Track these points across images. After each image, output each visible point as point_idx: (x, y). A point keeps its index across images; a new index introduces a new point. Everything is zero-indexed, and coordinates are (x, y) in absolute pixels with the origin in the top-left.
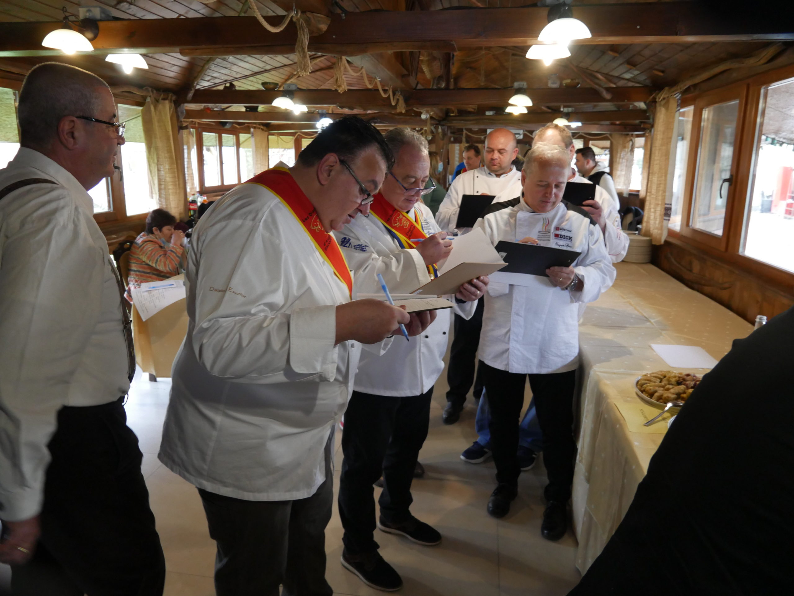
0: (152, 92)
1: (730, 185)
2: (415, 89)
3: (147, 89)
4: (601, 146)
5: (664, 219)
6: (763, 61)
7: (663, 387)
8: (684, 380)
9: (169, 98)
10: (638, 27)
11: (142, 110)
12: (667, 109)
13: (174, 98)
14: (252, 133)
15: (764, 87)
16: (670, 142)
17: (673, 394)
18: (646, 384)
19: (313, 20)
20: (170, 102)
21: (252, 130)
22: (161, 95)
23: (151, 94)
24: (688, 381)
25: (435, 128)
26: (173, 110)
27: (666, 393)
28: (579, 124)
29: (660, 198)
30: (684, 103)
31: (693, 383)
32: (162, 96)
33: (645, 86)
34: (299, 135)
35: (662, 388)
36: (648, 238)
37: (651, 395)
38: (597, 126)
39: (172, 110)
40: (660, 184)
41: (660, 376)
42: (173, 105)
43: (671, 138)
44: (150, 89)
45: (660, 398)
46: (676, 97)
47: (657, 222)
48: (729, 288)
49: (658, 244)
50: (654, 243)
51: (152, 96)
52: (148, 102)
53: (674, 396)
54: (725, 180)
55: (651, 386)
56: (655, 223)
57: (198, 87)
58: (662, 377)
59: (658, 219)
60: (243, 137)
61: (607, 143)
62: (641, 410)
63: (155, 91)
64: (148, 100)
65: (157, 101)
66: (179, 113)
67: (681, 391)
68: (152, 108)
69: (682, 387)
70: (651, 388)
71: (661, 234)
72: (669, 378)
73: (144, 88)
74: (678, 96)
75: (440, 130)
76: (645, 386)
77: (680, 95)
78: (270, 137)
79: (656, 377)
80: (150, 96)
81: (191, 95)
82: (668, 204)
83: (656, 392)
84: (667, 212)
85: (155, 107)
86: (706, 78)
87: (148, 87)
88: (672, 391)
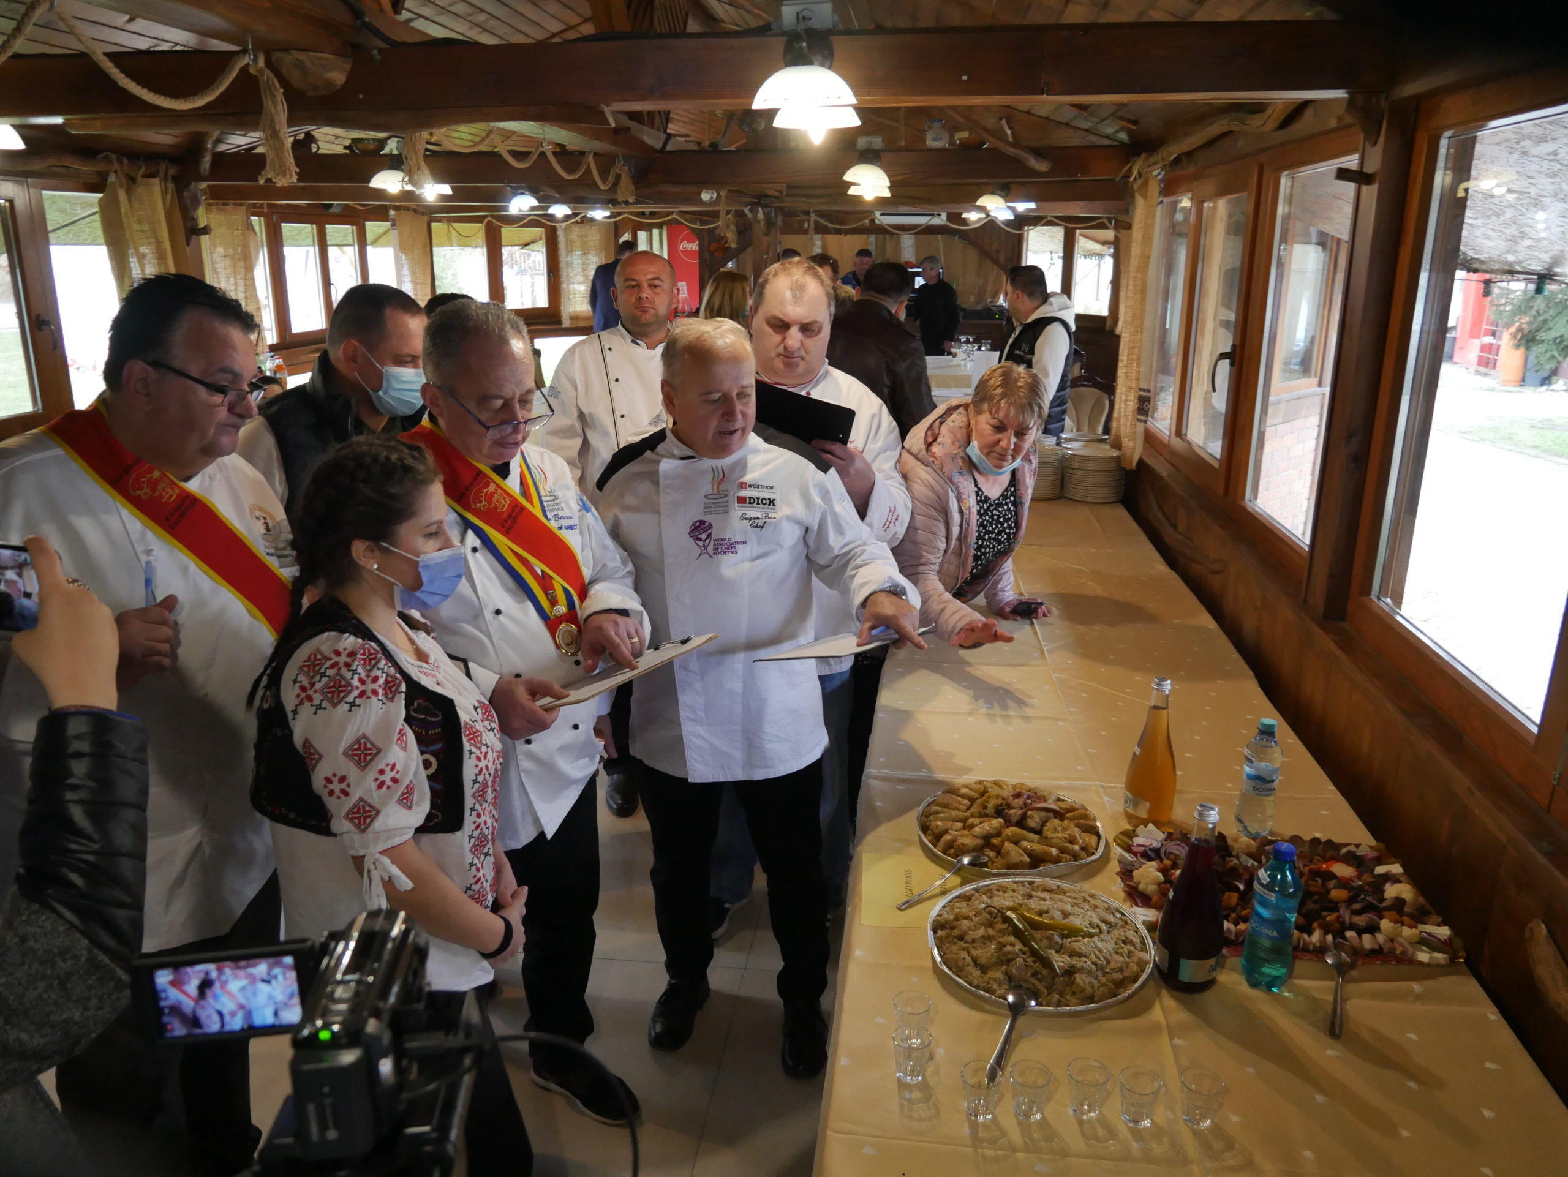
0: (120, 162)
1: (1232, 365)
2: (662, 151)
3: (106, 157)
4: (1102, 239)
5: (1138, 420)
6: (1271, 125)
7: (964, 820)
8: (1010, 807)
9: (162, 173)
10: (965, 78)
11: (101, 200)
12: (1145, 197)
13: (172, 171)
14: (393, 220)
15: (1285, 173)
16: (1147, 266)
17: (977, 837)
18: (937, 813)
19: (309, 65)
20: (165, 179)
21: (392, 213)
22: (140, 169)
23: (117, 167)
24: (1013, 808)
25: (751, 210)
26: (172, 197)
27: (963, 836)
28: (1032, 205)
29: (1133, 375)
30: (1170, 188)
31: (1020, 812)
32: (143, 169)
33: (1123, 145)
34: (489, 221)
35: (960, 825)
36: (1115, 453)
37: (937, 838)
38: (1082, 203)
39: (169, 197)
40: (1133, 348)
41: (972, 794)
42: (171, 186)
43: (1148, 258)
44: (114, 157)
45: (950, 845)
46: (1157, 176)
47: (1128, 424)
48: (1222, 572)
49: (1128, 468)
50: (1123, 465)
51: (118, 169)
52: (113, 183)
53: (979, 841)
54: (1223, 356)
55: (941, 820)
56: (1126, 425)
57: (222, 148)
58: (975, 795)
59: (1130, 418)
60: (373, 228)
61: (1109, 234)
62: (906, 872)
63: (126, 161)
64: (112, 178)
65: (132, 180)
66: (188, 202)
67: (992, 832)
68: (122, 196)
69: (997, 822)
70: (940, 823)
71: (1134, 449)
72: (989, 797)
73: (100, 156)
74: (1159, 174)
75: (761, 215)
76: (931, 818)
77: (1163, 173)
78: (434, 225)
79: (963, 796)
80: (116, 172)
81: (206, 162)
82: (1144, 390)
83: (946, 832)
84: (1144, 405)
85: (129, 192)
86: (1200, 144)
87: (109, 153)
88: (977, 830)
